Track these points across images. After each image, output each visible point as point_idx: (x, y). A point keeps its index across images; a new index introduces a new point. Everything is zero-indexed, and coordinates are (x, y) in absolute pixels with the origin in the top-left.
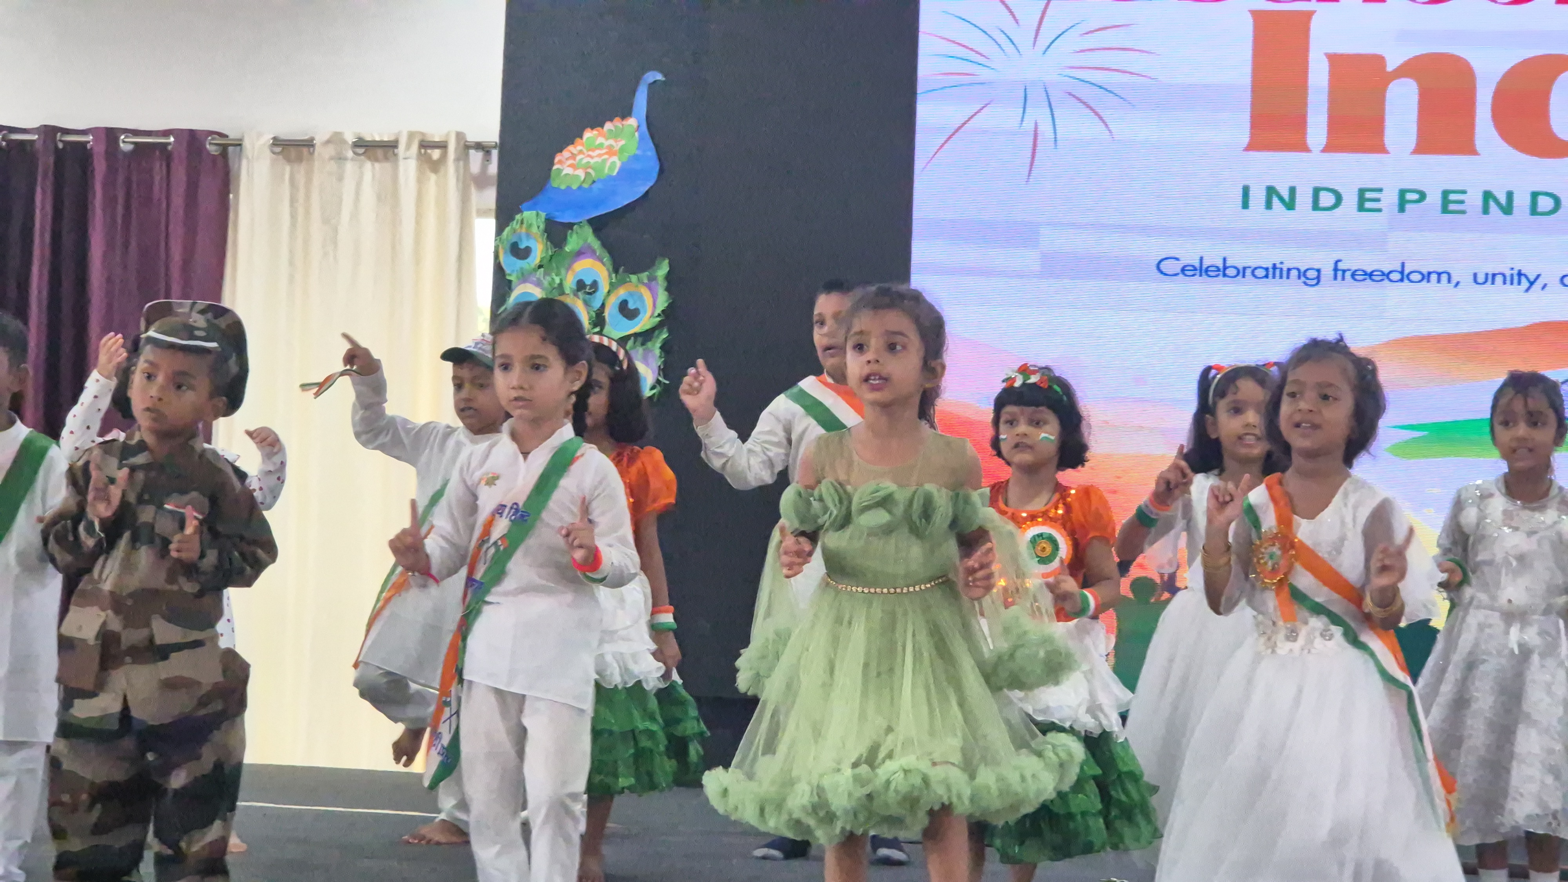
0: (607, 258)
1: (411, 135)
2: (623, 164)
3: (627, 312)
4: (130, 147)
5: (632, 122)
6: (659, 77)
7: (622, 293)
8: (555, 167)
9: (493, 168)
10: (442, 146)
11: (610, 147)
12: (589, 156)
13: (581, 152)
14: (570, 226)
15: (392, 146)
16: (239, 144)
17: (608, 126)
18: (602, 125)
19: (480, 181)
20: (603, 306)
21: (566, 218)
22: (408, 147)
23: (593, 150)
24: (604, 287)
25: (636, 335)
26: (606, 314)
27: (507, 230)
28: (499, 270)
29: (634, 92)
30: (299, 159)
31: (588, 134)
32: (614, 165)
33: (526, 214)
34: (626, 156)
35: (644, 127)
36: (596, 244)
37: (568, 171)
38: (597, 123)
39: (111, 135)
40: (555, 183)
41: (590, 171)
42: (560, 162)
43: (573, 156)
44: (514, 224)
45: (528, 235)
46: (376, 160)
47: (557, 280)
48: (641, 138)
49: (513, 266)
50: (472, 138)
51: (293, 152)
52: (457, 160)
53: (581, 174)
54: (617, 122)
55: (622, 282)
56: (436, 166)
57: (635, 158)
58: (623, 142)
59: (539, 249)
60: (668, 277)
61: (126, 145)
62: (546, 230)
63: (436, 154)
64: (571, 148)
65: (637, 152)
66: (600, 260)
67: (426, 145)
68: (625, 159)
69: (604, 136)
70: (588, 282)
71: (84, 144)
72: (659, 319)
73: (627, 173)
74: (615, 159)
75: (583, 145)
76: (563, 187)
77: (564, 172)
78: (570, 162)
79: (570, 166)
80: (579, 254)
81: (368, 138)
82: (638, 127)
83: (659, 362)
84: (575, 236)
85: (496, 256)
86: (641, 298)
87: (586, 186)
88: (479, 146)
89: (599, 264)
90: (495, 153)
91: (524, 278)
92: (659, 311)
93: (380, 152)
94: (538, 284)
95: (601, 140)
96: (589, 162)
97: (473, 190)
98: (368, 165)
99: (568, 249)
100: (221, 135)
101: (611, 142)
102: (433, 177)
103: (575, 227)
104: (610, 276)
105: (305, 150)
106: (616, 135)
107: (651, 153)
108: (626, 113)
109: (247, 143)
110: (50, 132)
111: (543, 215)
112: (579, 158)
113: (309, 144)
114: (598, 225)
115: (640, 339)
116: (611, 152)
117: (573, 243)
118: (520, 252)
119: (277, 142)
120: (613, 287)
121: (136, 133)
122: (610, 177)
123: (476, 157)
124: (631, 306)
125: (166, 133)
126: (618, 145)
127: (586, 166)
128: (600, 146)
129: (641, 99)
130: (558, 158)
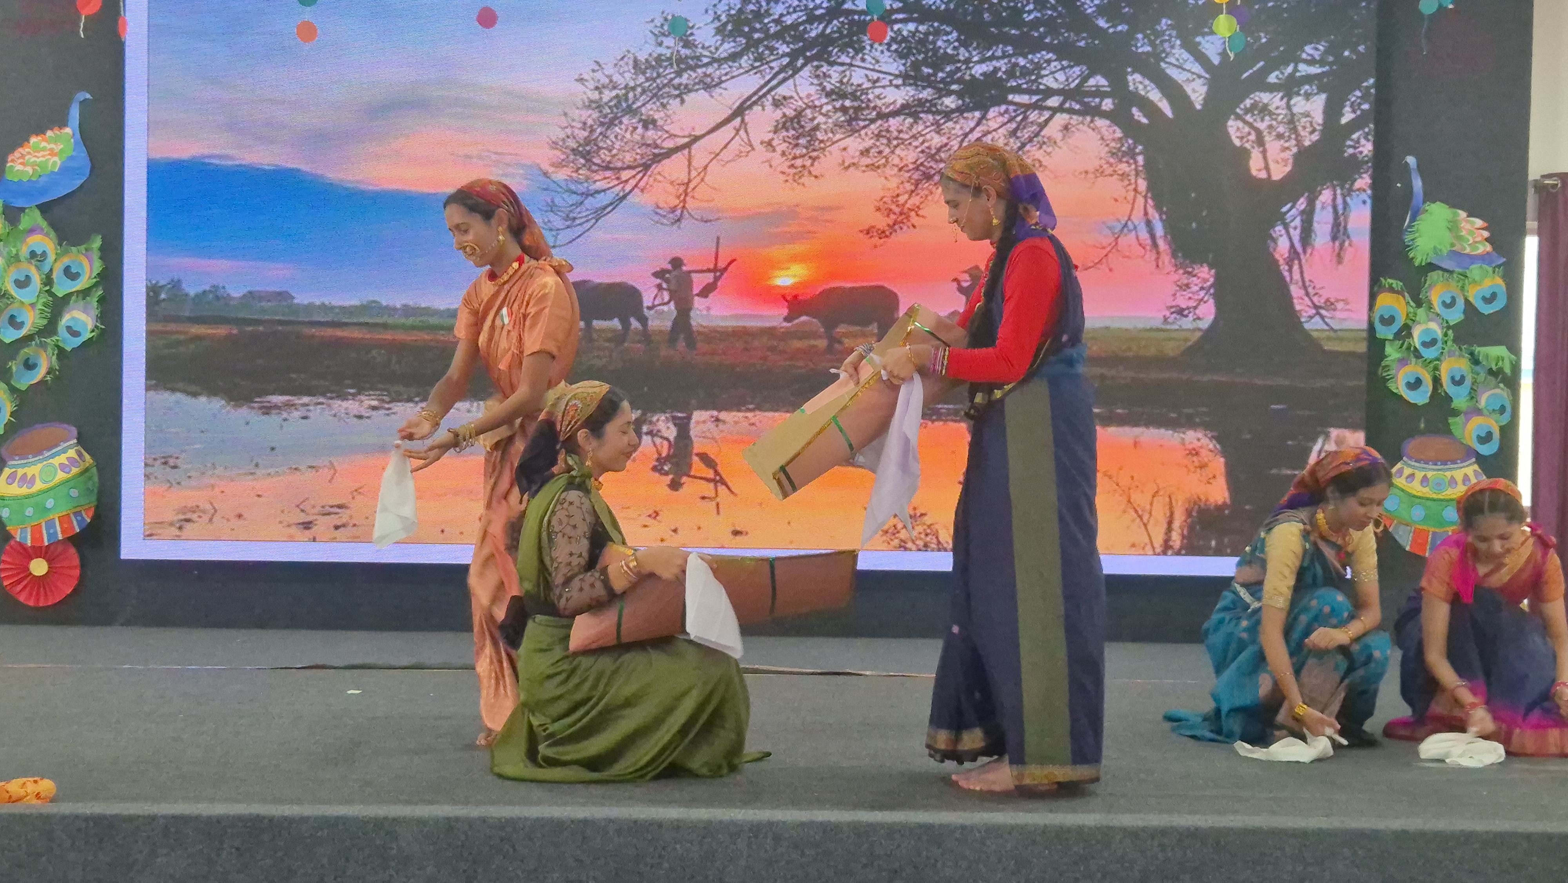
0: (53, 234)
2: (63, 163)
3: (70, 274)
5: (68, 130)
6: (88, 96)
7: (66, 261)
8: (8, 165)
11: (51, 150)
12: (36, 156)
13: (29, 153)
14: (22, 210)
17: (49, 133)
18: (44, 133)
20: (51, 270)
21: (19, 203)
23: (38, 152)
24: (51, 257)
25: (78, 292)
26: (54, 276)
31: (34, 140)
32: (55, 163)
34: (65, 156)
35: (78, 135)
36: (44, 224)
37: (19, 167)
40: (9, 177)
41: (37, 168)
42: (13, 161)
43: (23, 156)
47: (14, 251)
48: (76, 143)
53: (29, 170)
54: (57, 130)
55: (66, 252)
57: (71, 158)
58: (62, 146)
60: (101, 249)
62: (4, 213)
64: (20, 150)
65: (74, 154)
66: (47, 235)
68: (64, 159)
69: (47, 141)
70: (39, 253)
72: (95, 280)
73: (65, 170)
74: (56, 159)
75: (29, 148)
76: (16, 180)
77: (16, 169)
78: (21, 160)
79: (22, 164)
80: (32, 231)
82: (73, 134)
83: (97, 312)
84: (26, 217)
86: (81, 265)
87: (34, 179)
89: (47, 239)
92: (94, 274)
95: (44, 144)
96: (35, 161)
99: (21, 227)
101: (52, 146)
103: (27, 211)
104: (56, 249)
106: (55, 141)
107: (84, 154)
112: (27, 158)
114: (44, 209)
115: (81, 296)
116: (52, 153)
117: (25, 222)
120: (58, 257)
122: (52, 172)
124: (74, 270)
126: (57, 148)
127: (34, 164)
128: (44, 149)
129: (75, 113)
130: (10, 158)
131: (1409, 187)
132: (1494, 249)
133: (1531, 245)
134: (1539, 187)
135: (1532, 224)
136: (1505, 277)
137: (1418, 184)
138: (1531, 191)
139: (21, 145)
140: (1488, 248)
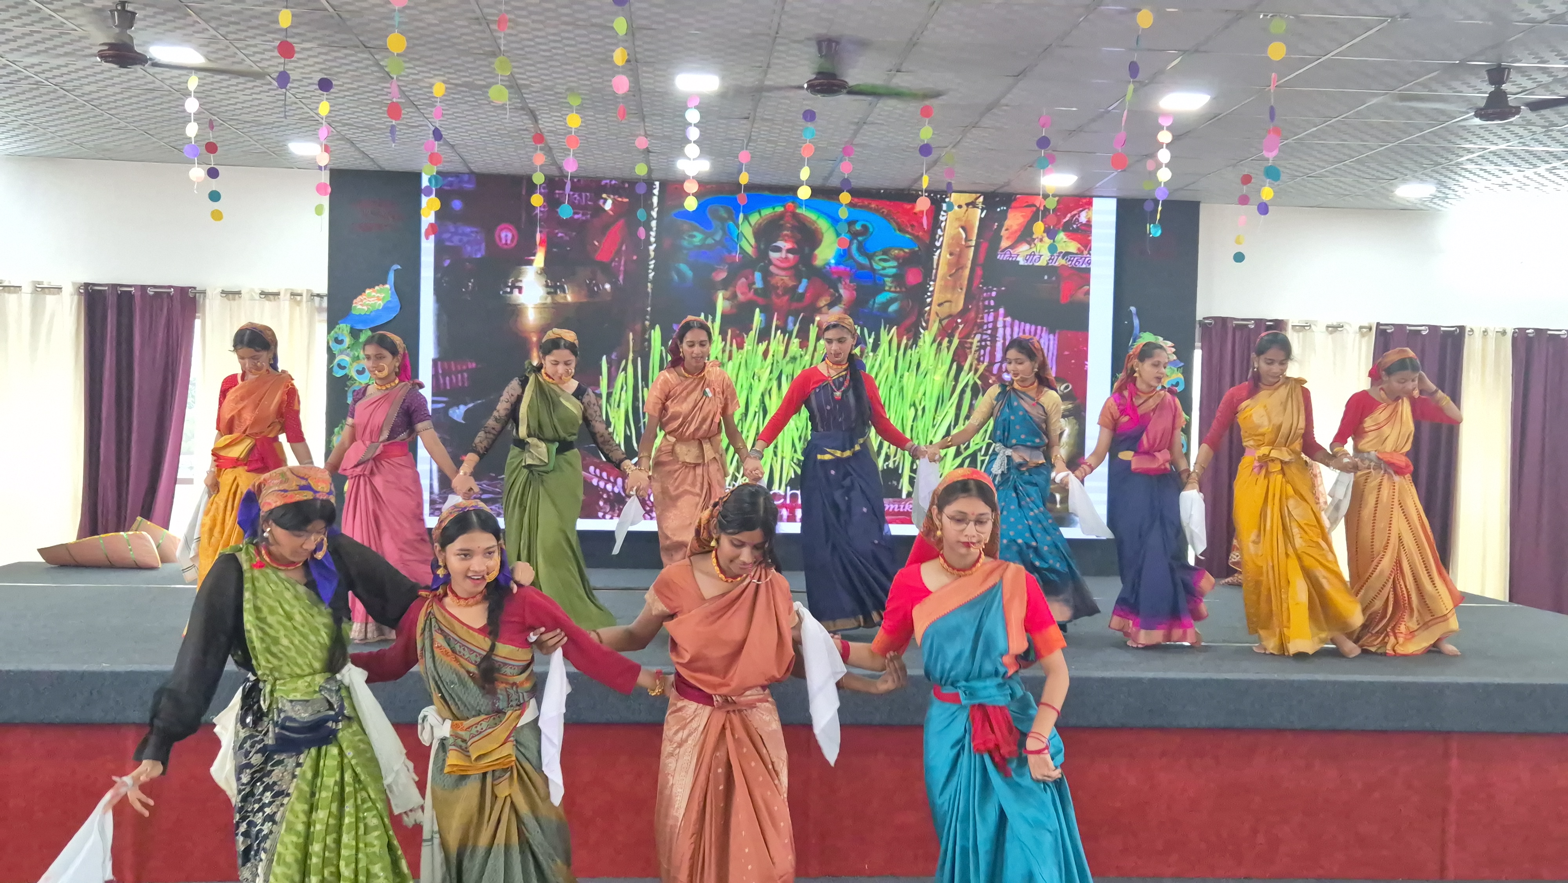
1: (286, 290)
2: (384, 305)
4: (152, 293)
5: (387, 286)
6: (399, 267)
8: (353, 305)
9: (325, 304)
10: (301, 295)
11: (378, 297)
12: (369, 300)
13: (365, 299)
14: (361, 331)
15: (278, 294)
16: (204, 292)
17: (377, 288)
18: (374, 287)
19: (320, 310)
21: (359, 327)
22: (285, 295)
23: (371, 298)
27: (333, 332)
28: (329, 349)
29: (387, 273)
30: (234, 299)
31: (368, 291)
32: (380, 304)
33: (341, 325)
34: (385, 301)
35: (393, 289)
37: (359, 307)
38: (372, 286)
39: (144, 288)
40: (354, 312)
41: (370, 307)
42: (356, 303)
43: (362, 301)
44: (336, 330)
45: (342, 335)
46: (270, 300)
47: (357, 354)
48: (392, 293)
49: (336, 348)
50: (316, 292)
51: (231, 296)
52: (307, 301)
54: (381, 286)
56: (299, 303)
57: (389, 302)
58: (384, 295)
59: (348, 340)
61: (151, 292)
62: (351, 332)
63: (299, 298)
64: (360, 297)
65: (391, 300)
67: (293, 294)
69: (375, 292)
71: (130, 292)
73: (386, 308)
74: (381, 302)
75: (366, 296)
76: (358, 314)
78: (361, 303)
79: (361, 305)
81: (266, 291)
82: (391, 289)
85: (328, 343)
87: (368, 313)
88: (318, 295)
90: (326, 299)
91: (341, 352)
93: (271, 297)
94: (348, 355)
95: (373, 294)
96: (368, 303)
97: (316, 314)
98: (267, 303)
99: (361, 340)
100: (195, 288)
101: (379, 295)
102: (298, 308)
105: (237, 296)
106: (380, 292)
107: (396, 299)
108: (384, 282)
109: (209, 292)
110: (114, 286)
111: (349, 326)
112: (364, 301)
113: (239, 293)
116: (378, 299)
118: (339, 341)
119: (223, 292)
121: (155, 287)
122: (378, 310)
123: (317, 299)
125: (170, 287)
126: (382, 296)
127: (367, 305)
128: (374, 297)
129: (391, 276)
130: (355, 301)
131: (1131, 323)
132: (1178, 358)
133: (1198, 355)
134: (1202, 324)
135: (1198, 344)
136: (1183, 373)
137: (1136, 322)
138: (1198, 326)
139: (360, 294)
140: (1175, 357)
